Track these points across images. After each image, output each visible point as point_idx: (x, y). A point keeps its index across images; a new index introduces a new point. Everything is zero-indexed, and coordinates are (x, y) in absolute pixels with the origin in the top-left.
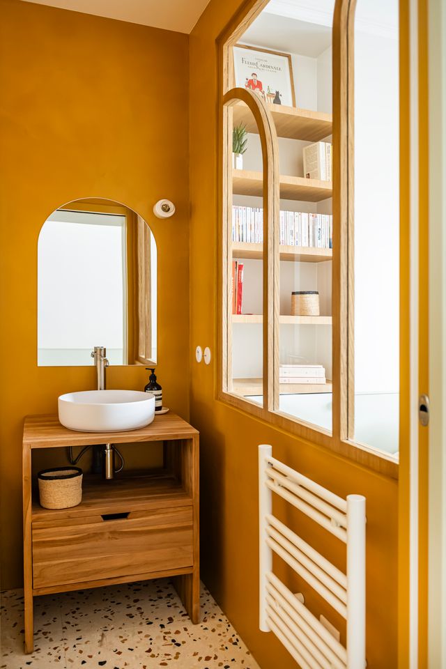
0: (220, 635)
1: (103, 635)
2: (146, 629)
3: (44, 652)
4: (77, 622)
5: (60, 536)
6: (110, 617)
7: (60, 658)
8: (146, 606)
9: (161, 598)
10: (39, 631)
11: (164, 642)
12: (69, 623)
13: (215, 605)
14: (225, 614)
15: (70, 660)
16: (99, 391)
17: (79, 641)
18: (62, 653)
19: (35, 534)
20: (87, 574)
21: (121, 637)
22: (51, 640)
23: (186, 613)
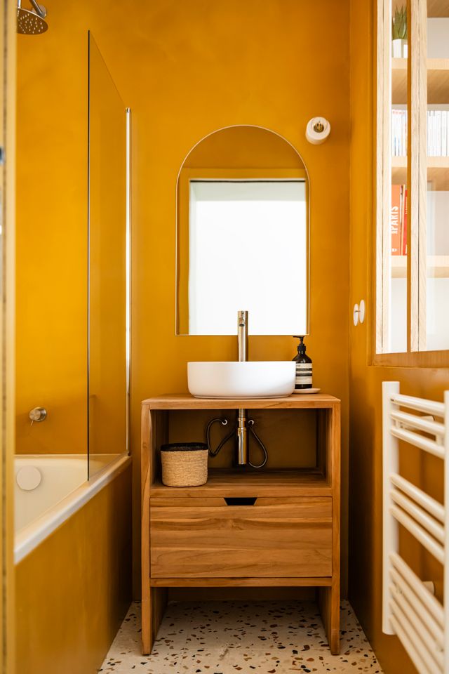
0: (360, 669)
1: (226, 651)
2: (276, 652)
3: (161, 657)
4: (203, 636)
5: (179, 517)
6: (240, 636)
7: (175, 664)
8: (283, 632)
9: (302, 627)
10: (163, 638)
11: (292, 666)
12: (195, 636)
13: (365, 641)
14: (373, 650)
15: (185, 667)
16: (240, 362)
17: (199, 653)
18: (179, 660)
19: (154, 513)
20: (207, 568)
21: (245, 655)
22: (172, 648)
23: (326, 644)
